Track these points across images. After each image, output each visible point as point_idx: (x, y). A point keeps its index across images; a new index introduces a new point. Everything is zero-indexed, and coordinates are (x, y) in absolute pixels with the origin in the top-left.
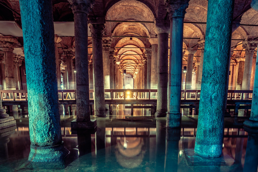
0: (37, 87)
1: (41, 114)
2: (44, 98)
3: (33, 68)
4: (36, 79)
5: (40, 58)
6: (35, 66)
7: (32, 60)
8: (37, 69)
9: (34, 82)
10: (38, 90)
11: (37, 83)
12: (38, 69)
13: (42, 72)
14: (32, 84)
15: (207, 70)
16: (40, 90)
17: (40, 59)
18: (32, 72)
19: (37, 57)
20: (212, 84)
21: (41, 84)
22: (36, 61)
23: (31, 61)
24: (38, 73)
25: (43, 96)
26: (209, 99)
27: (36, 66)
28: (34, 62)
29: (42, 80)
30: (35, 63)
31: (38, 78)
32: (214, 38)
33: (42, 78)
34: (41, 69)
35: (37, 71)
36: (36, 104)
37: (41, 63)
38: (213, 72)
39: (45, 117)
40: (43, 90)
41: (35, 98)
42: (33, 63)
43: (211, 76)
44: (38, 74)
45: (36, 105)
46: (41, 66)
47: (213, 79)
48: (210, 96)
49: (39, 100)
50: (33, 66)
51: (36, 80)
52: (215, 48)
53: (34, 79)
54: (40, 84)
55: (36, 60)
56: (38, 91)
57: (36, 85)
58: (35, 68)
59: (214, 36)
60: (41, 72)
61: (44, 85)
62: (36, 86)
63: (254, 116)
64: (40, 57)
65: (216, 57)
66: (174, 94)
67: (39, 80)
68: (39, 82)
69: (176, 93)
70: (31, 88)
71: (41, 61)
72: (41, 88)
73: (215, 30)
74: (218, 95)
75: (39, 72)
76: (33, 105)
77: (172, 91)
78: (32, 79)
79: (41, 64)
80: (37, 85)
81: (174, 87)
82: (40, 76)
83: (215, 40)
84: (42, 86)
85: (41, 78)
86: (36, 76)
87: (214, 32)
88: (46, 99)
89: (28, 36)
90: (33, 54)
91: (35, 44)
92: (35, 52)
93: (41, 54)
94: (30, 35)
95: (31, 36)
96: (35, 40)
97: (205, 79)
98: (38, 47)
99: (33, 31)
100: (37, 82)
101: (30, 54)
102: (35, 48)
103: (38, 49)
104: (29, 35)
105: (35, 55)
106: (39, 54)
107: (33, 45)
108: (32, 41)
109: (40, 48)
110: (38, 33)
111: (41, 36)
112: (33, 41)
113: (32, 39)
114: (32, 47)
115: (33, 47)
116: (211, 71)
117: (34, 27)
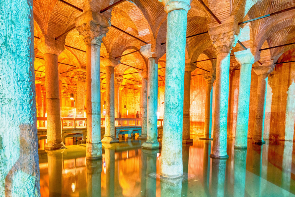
0: (18, 112)
1: (24, 160)
2: (30, 132)
3: (12, 77)
4: (16, 97)
5: (26, 62)
6: (15, 74)
7: (10, 63)
8: (19, 81)
9: (12, 103)
10: (20, 117)
11: (18, 105)
12: (22, 80)
13: (28, 87)
14: (7, 106)
15: (172, 103)
16: (24, 118)
17: (26, 64)
18: (8, 84)
19: (21, 59)
20: (177, 114)
21: (25, 108)
22: (17, 66)
23: (8, 64)
24: (21, 87)
25: (29, 128)
26: (176, 126)
27: (17, 75)
28: (14, 67)
29: (28, 101)
30: (15, 69)
31: (20, 96)
32: (177, 77)
33: (28, 96)
34: (27, 82)
35: (19, 84)
36: (15, 142)
37: (27, 72)
38: (178, 105)
39: (30, 164)
40: (28, 117)
41: (12, 131)
42: (11, 68)
43: (176, 108)
44: (22, 89)
45: (14, 144)
46: (28, 76)
47: (178, 110)
48: (176, 124)
49: (21, 136)
50: (13, 75)
51: (17, 100)
52: (178, 85)
53: (13, 98)
54: (23, 108)
55: (18, 64)
56: (21, 119)
57: (17, 109)
58: (16, 79)
59: (177, 76)
60: (26, 86)
61: (29, 109)
62: (16, 111)
63: (151, 139)
64: (25, 60)
65: (179, 92)
66: (96, 123)
67: (22, 99)
68: (22, 104)
69: (97, 122)
70: (5, 114)
71: (27, 68)
72: (25, 115)
73: (178, 71)
74: (181, 123)
75: (23, 85)
76: (8, 144)
77: (94, 120)
78: (6, 97)
79: (28, 74)
80: (19, 109)
81: (95, 115)
82: (25, 93)
83: (179, 79)
84: (26, 111)
85: (26, 96)
86: (17, 93)
87: (178, 73)
88: (32, 133)
89: (4, 18)
90: (13, 52)
91: (17, 36)
92: (17, 50)
93: (27, 55)
94: (7, 17)
95: (10, 19)
96: (18, 29)
97: (171, 110)
98: (22, 42)
99: (14, 12)
100: (19, 103)
101: (7, 51)
102: (18, 42)
103: (22, 46)
104: (7, 15)
105: (16, 55)
106: (23, 55)
107: (12, 36)
108: (12, 28)
109: (27, 46)
110: (24, 20)
111: (29, 27)
112: (14, 30)
113: (13, 26)
114: (11, 39)
115: (14, 40)
116: (176, 103)
117: (16, 5)
